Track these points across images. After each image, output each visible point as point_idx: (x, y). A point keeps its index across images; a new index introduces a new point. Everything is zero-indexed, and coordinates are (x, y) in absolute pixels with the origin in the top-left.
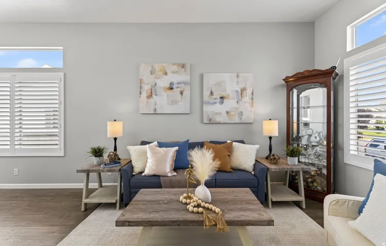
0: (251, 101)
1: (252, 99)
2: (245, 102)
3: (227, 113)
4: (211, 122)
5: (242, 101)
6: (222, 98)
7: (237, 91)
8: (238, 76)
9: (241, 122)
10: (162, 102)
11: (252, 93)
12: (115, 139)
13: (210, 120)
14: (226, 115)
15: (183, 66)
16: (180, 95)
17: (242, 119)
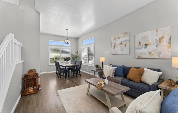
0: (168, 45)
1: (170, 43)
2: (162, 46)
3: (149, 53)
4: (140, 58)
5: (160, 45)
6: (146, 45)
7: (156, 40)
8: (157, 31)
9: (159, 58)
10: (118, 50)
11: (170, 39)
12: (103, 63)
13: (139, 56)
14: (149, 54)
15: (126, 33)
16: (125, 46)
17: (161, 56)
